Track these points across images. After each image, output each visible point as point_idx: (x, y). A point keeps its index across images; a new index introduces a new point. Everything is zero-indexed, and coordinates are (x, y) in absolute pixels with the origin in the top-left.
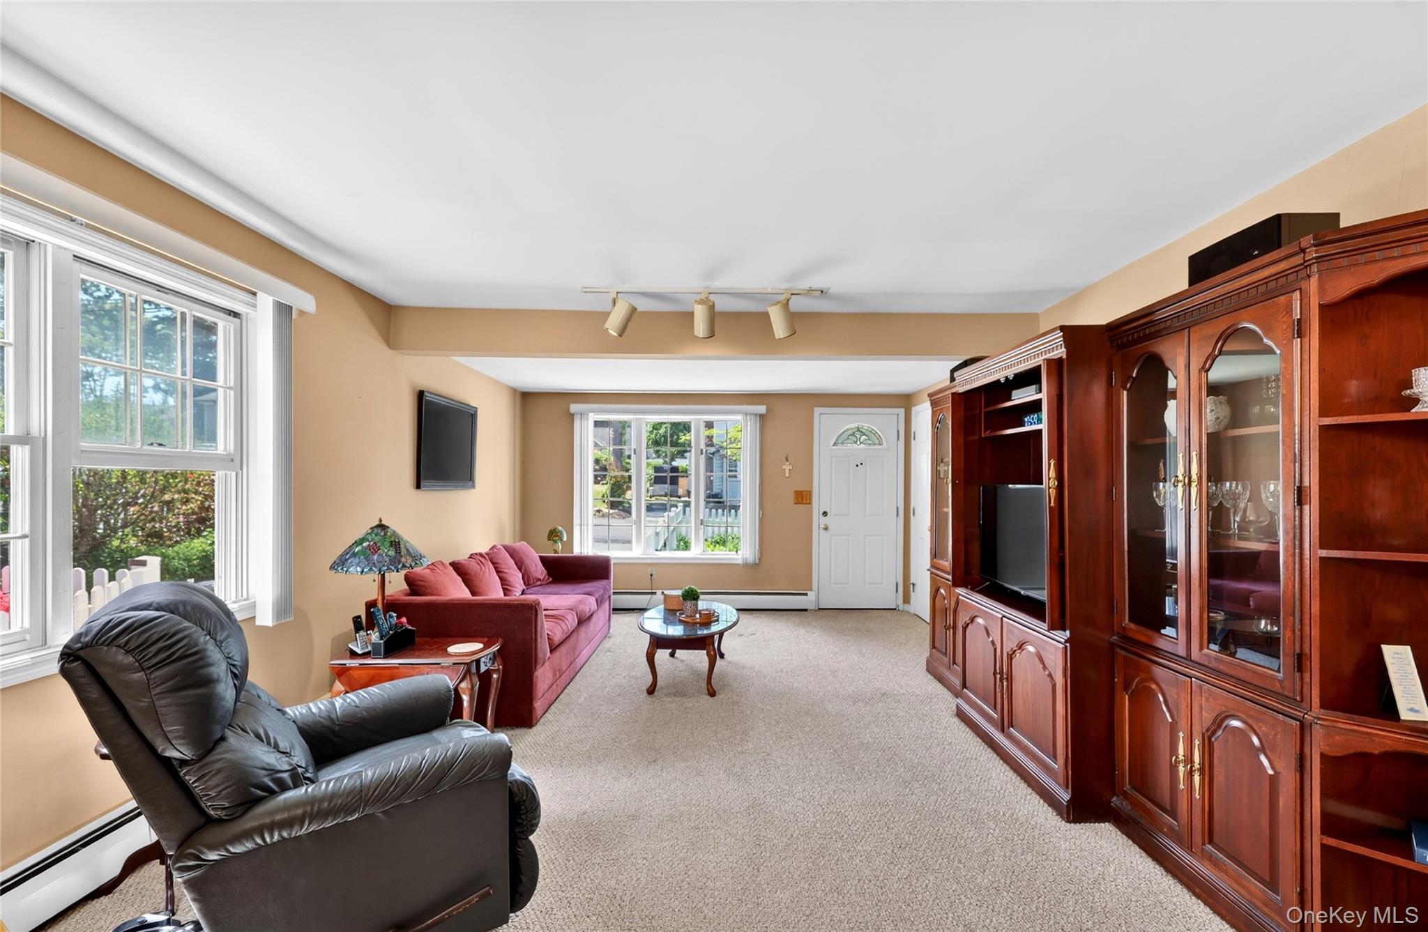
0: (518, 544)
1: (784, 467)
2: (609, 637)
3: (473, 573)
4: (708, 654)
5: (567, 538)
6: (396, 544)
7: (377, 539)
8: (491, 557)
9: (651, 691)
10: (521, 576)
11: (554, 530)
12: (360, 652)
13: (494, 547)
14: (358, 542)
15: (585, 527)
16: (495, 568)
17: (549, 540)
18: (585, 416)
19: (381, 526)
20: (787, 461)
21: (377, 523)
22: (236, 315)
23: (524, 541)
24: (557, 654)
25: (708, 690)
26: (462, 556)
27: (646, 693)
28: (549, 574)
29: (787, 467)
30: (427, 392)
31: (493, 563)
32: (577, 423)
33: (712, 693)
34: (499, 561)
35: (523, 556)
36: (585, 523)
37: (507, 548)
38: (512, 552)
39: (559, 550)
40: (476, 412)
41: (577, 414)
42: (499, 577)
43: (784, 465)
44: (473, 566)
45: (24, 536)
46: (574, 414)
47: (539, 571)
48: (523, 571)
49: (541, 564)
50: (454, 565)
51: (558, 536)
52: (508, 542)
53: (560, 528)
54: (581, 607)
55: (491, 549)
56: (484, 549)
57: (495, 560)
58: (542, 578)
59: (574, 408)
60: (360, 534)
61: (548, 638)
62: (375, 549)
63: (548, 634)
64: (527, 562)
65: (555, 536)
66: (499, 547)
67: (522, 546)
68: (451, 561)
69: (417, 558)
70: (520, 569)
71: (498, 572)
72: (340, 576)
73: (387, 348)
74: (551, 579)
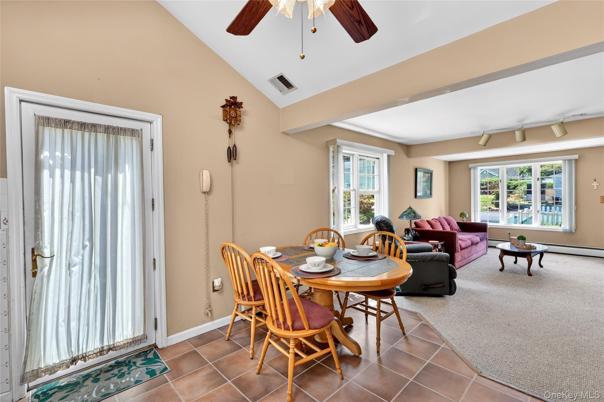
0: (447, 217)
1: (593, 184)
2: (487, 254)
3: (434, 224)
4: (528, 260)
5: (468, 216)
6: (414, 213)
7: (410, 211)
8: (439, 220)
9: (502, 270)
10: (449, 227)
11: (463, 213)
12: (406, 239)
13: (440, 217)
14: (406, 212)
15: (476, 212)
16: (441, 224)
17: (461, 217)
18: (476, 168)
19: (410, 208)
20: (595, 181)
21: (409, 207)
22: (378, 158)
23: (450, 216)
24: (463, 251)
25: (528, 273)
26: (430, 219)
27: (499, 270)
28: (460, 228)
29: (595, 184)
30: (419, 168)
31: (440, 222)
32: (472, 171)
33: (530, 275)
34: (441, 222)
35: (450, 221)
36: (476, 211)
37: (444, 218)
38: (446, 220)
39: (465, 220)
40: (432, 172)
41: (472, 168)
42: (442, 227)
43: (594, 183)
44: (433, 222)
45: (354, 208)
46: (471, 168)
47: (456, 227)
48: (450, 225)
49: (457, 224)
50: (427, 221)
51: (464, 215)
52: (444, 216)
53: (465, 212)
54: (473, 239)
55: (439, 218)
56: (437, 218)
57: (441, 221)
58: (458, 230)
59: (470, 165)
60: (405, 210)
61: (460, 245)
62: (409, 213)
63: (459, 244)
64: (452, 223)
65: (463, 215)
66: (441, 217)
67: (450, 218)
68: (427, 220)
69: (420, 217)
70: (449, 226)
71: (441, 225)
72: (401, 220)
73: (407, 158)
74: (461, 230)
